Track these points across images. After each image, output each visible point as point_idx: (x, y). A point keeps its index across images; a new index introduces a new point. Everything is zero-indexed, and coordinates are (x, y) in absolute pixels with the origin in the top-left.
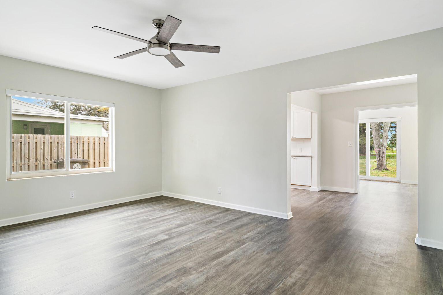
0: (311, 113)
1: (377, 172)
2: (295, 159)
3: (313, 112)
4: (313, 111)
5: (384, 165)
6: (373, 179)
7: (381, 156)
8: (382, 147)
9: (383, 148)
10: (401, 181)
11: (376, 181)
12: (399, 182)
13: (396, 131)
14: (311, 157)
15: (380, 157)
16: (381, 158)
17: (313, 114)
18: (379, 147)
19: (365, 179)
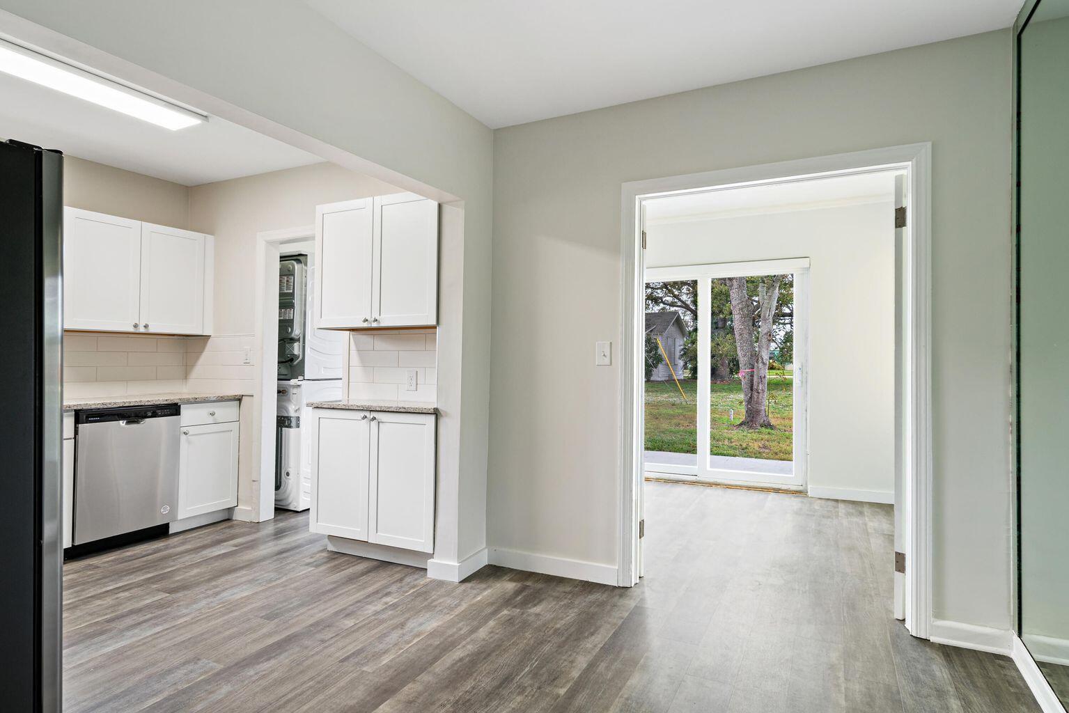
0: (440, 206)
1: (745, 433)
2: (374, 424)
3: (447, 203)
4: (447, 196)
5: (763, 413)
6: (719, 481)
7: (755, 387)
8: (757, 362)
9: (760, 365)
10: (809, 487)
11: (729, 487)
12: (800, 492)
13: (792, 326)
14: (436, 413)
15: (752, 390)
16: (755, 395)
17: (446, 209)
18: (750, 364)
19: (693, 478)
